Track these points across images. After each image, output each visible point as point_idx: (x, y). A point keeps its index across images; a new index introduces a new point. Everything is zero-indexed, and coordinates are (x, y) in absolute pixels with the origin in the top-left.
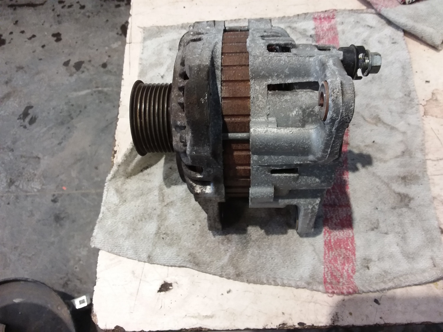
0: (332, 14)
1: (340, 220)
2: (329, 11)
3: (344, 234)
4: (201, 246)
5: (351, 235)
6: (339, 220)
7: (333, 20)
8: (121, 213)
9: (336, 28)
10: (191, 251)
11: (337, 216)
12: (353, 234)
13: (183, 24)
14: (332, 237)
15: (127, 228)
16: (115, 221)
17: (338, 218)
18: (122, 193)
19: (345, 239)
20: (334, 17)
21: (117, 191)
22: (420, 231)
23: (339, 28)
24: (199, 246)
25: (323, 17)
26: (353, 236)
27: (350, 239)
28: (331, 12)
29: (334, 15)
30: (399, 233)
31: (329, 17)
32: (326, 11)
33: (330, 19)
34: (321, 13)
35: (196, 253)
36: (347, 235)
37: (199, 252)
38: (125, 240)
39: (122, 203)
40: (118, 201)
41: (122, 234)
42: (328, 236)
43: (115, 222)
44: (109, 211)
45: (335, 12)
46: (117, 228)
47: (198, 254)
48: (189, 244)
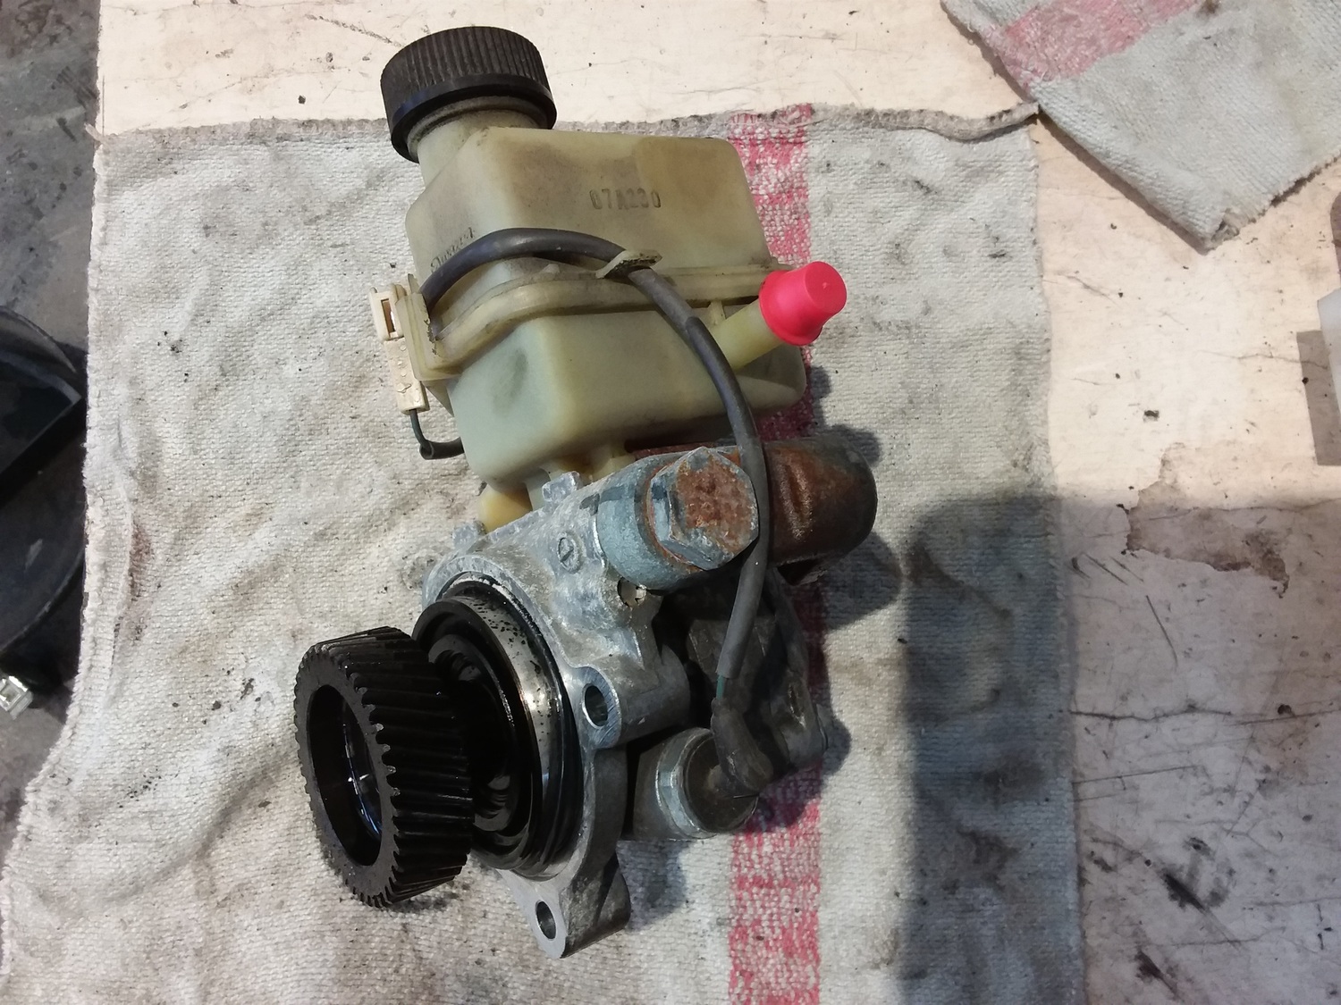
0: (793, 129)
1: (784, 930)
2: (784, 114)
3: (791, 980)
5: (813, 980)
6: (778, 931)
7: (796, 150)
9: (802, 190)
11: (774, 918)
12: (817, 977)
13: (254, 123)
14: (755, 992)
17: (775, 924)
19: (793, 994)
20: (804, 139)
22: (1020, 963)
23: (817, 188)
25: (761, 137)
26: (816, 989)
27: (807, 995)
28: (792, 123)
29: (801, 133)
30: (957, 973)
31: (783, 140)
32: (774, 115)
33: (787, 146)
34: (757, 122)
36: (800, 982)
42: (743, 989)
45: (806, 121)
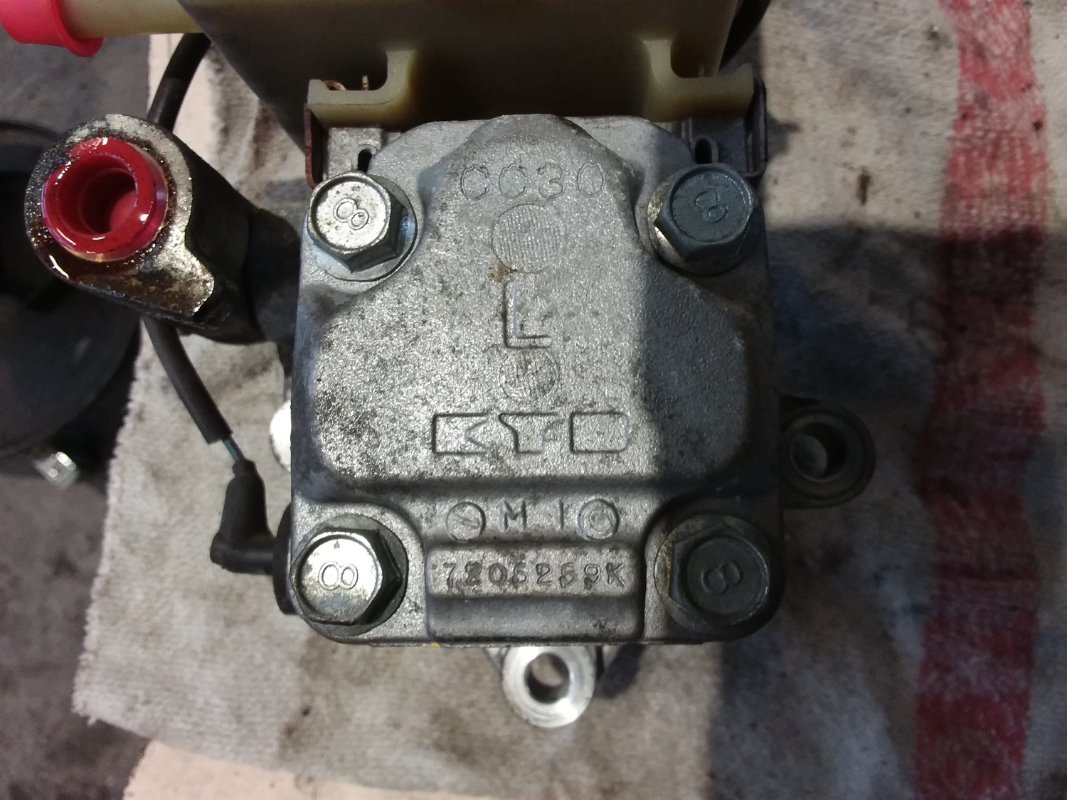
4: (478, 678)
8: (179, 557)
10: (442, 697)
15: (202, 616)
16: (158, 586)
18: (176, 480)
21: (157, 474)
24: (469, 679)
35: (459, 705)
37: (471, 704)
38: (201, 667)
39: (180, 517)
40: (166, 509)
41: (188, 645)
43: (159, 594)
44: (133, 552)
46: (171, 615)
47: (465, 713)
48: (435, 669)
